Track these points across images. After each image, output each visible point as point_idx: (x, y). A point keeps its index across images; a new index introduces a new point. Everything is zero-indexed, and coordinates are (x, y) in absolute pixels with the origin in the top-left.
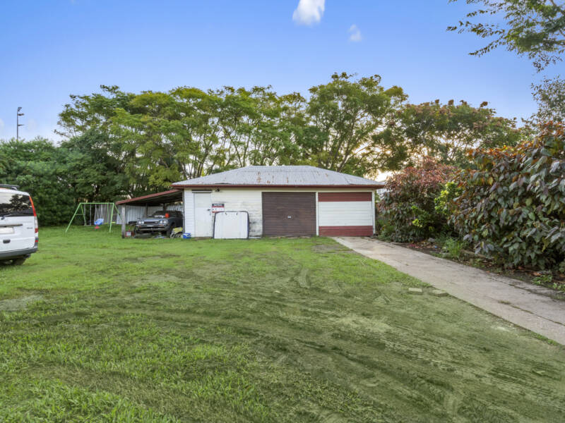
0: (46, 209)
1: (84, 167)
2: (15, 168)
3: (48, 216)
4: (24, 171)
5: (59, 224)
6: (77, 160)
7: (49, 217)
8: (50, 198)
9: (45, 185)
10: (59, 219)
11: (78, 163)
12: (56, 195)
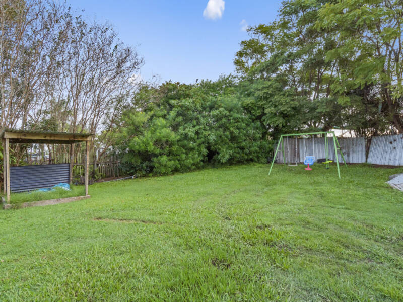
0: (236, 145)
1: (272, 95)
2: (208, 103)
3: (237, 153)
4: (216, 106)
5: (245, 162)
6: (263, 88)
7: (238, 155)
8: (239, 134)
9: (235, 119)
10: (246, 157)
11: (265, 90)
12: (244, 129)
